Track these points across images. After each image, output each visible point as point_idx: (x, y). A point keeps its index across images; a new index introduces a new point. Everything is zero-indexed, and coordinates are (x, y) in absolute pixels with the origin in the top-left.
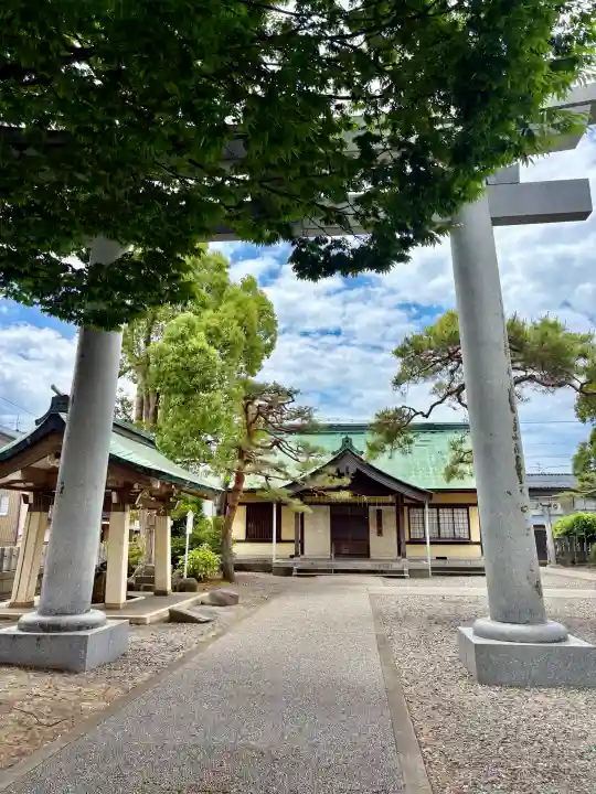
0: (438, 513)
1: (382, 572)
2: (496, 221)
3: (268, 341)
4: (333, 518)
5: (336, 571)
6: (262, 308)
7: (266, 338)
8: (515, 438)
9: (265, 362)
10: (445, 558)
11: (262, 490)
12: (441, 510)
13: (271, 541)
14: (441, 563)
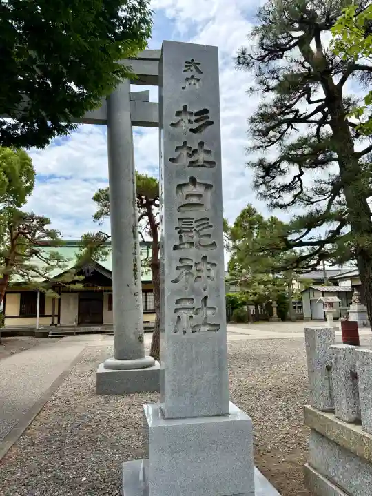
0: (146, 295)
1: (108, 332)
2: (134, 123)
3: (28, 184)
4: (80, 301)
5: (78, 333)
6: (24, 161)
7: (27, 182)
8: (135, 254)
9: (27, 198)
10: (149, 322)
11: (25, 283)
12: (148, 294)
13: (36, 316)
14: (146, 325)
